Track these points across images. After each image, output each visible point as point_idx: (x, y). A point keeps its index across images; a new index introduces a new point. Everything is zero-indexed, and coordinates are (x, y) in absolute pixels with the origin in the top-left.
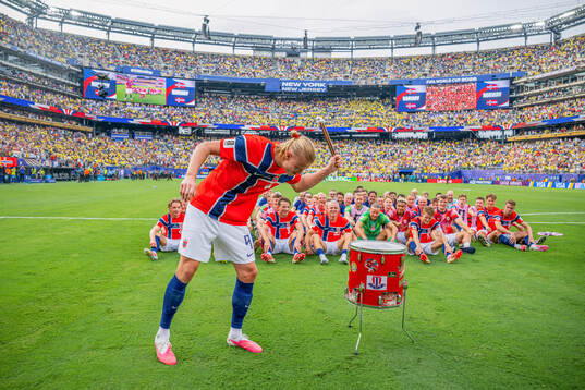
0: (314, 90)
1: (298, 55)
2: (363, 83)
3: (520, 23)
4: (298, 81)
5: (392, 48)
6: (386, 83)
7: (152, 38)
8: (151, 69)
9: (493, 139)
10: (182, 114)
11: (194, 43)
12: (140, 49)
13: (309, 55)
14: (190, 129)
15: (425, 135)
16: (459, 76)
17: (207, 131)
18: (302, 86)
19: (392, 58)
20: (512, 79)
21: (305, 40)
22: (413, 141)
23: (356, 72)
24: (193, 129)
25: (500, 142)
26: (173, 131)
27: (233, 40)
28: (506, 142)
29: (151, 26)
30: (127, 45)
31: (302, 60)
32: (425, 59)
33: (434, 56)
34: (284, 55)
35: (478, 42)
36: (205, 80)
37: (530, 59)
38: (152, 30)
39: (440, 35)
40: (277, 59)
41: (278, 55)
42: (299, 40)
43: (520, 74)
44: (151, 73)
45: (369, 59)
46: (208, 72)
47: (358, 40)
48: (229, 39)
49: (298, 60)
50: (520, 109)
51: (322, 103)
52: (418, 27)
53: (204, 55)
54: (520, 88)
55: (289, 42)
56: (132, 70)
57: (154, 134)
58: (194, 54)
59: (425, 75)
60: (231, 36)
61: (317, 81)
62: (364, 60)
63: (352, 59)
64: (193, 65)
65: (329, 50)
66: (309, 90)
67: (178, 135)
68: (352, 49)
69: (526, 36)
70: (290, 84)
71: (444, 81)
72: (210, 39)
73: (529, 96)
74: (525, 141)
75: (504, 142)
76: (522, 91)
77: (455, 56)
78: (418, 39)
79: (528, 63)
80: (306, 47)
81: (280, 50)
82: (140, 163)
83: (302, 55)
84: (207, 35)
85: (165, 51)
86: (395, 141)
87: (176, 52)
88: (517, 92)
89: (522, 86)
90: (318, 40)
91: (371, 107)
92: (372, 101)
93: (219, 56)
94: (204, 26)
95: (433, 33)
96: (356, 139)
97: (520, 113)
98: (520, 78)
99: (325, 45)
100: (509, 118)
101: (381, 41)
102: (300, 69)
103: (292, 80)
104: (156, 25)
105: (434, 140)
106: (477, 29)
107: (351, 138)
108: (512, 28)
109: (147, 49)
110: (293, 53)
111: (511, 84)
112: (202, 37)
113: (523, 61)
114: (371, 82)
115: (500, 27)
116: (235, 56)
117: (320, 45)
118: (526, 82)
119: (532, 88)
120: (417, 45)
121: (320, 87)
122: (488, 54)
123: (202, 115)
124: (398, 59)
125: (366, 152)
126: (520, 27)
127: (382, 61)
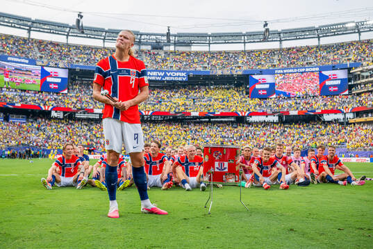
0: (176, 79)
1: (161, 48)
2: (219, 73)
3: (353, 22)
4: (162, 71)
5: (245, 43)
6: (240, 73)
7: (29, 31)
8: (28, 58)
9: (336, 121)
10: (55, 99)
11: (68, 36)
12: (16, 40)
13: (172, 48)
14: (62, 113)
15: (276, 119)
16: (303, 66)
17: (78, 116)
18: (166, 75)
19: (245, 51)
20: (349, 69)
21: (168, 35)
22: (266, 124)
23: (214, 63)
24: (64, 113)
25: (342, 124)
26: (46, 115)
27: (104, 34)
28: (348, 124)
29: (28, 20)
30: (5, 35)
31: (166, 53)
32: (273, 52)
33: (281, 50)
34: (149, 48)
35: (319, 38)
36: (78, 69)
37: (364, 52)
38: (29, 24)
39: (285, 32)
40: (142, 51)
41: (144, 48)
42: (162, 35)
43: (356, 65)
44: (27, 61)
45: (225, 52)
46: (80, 63)
47: (215, 36)
48: (100, 33)
49: (161, 53)
50: (359, 94)
51: (183, 91)
52: (266, 25)
53: (77, 47)
54: (357, 77)
55: (154, 37)
56: (9, 59)
57: (28, 118)
58: (68, 46)
59: (275, 66)
60: (102, 30)
61: (179, 70)
62: (220, 53)
63: (209, 52)
64: (66, 56)
65: (189, 44)
66: (171, 78)
67: (50, 119)
68: (209, 44)
69: (359, 32)
70: (155, 73)
71: (291, 71)
72: (83, 33)
73: (365, 84)
74: (364, 123)
75: (345, 124)
76: (359, 79)
77: (299, 50)
78: (266, 36)
79: (363, 55)
80: (169, 41)
81: (146, 44)
82: (14, 143)
83: (165, 48)
84: (80, 29)
85: (41, 42)
86: (250, 124)
87: (51, 43)
88: (355, 80)
89: (359, 75)
90: (179, 35)
91: (228, 94)
92: (228, 89)
93: (90, 48)
94: (78, 21)
95: (280, 30)
96: (214, 123)
97: (358, 98)
98: (356, 68)
99: (186, 40)
100: (349, 103)
101: (235, 37)
102: (164, 60)
103: (156, 70)
104: (33, 19)
105: (284, 123)
106: (317, 26)
107: (210, 122)
108: (347, 25)
109: (24, 40)
110: (157, 46)
111: (349, 73)
112: (76, 31)
113: (359, 54)
114: (227, 72)
115: (337, 25)
116: (105, 48)
117: (181, 39)
118: (362, 71)
119: (367, 77)
120: (265, 40)
121: (181, 76)
122: (327, 48)
123: (74, 100)
124: (250, 52)
125: (224, 134)
126: (354, 25)
127: (236, 54)
